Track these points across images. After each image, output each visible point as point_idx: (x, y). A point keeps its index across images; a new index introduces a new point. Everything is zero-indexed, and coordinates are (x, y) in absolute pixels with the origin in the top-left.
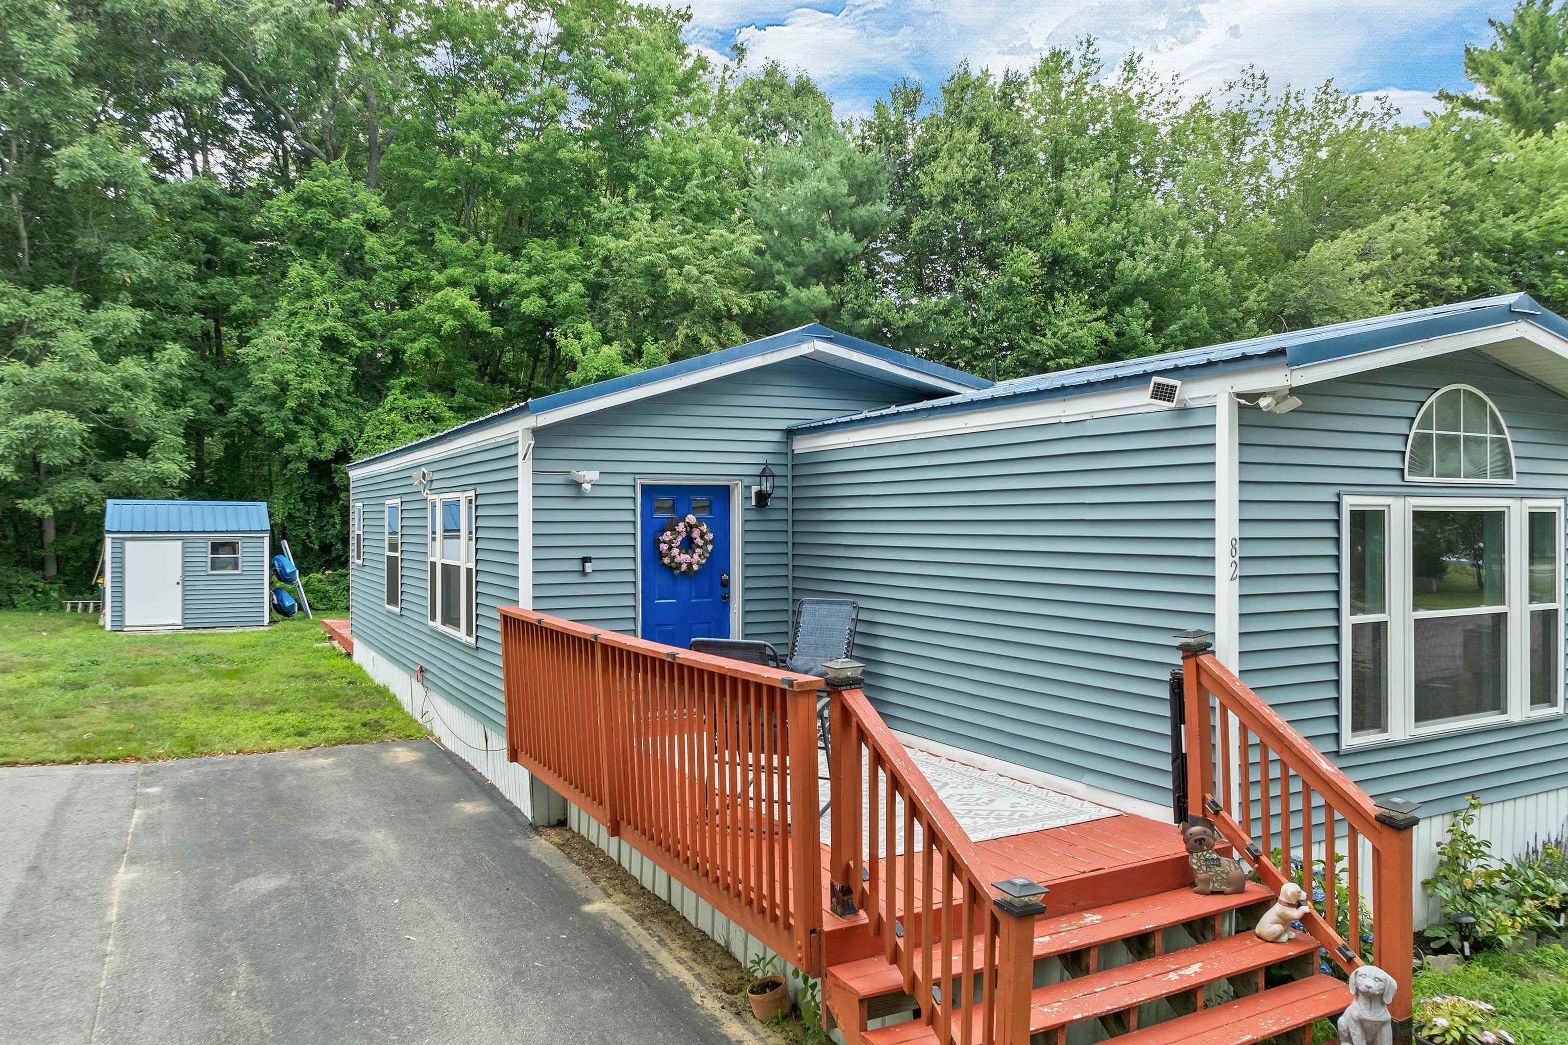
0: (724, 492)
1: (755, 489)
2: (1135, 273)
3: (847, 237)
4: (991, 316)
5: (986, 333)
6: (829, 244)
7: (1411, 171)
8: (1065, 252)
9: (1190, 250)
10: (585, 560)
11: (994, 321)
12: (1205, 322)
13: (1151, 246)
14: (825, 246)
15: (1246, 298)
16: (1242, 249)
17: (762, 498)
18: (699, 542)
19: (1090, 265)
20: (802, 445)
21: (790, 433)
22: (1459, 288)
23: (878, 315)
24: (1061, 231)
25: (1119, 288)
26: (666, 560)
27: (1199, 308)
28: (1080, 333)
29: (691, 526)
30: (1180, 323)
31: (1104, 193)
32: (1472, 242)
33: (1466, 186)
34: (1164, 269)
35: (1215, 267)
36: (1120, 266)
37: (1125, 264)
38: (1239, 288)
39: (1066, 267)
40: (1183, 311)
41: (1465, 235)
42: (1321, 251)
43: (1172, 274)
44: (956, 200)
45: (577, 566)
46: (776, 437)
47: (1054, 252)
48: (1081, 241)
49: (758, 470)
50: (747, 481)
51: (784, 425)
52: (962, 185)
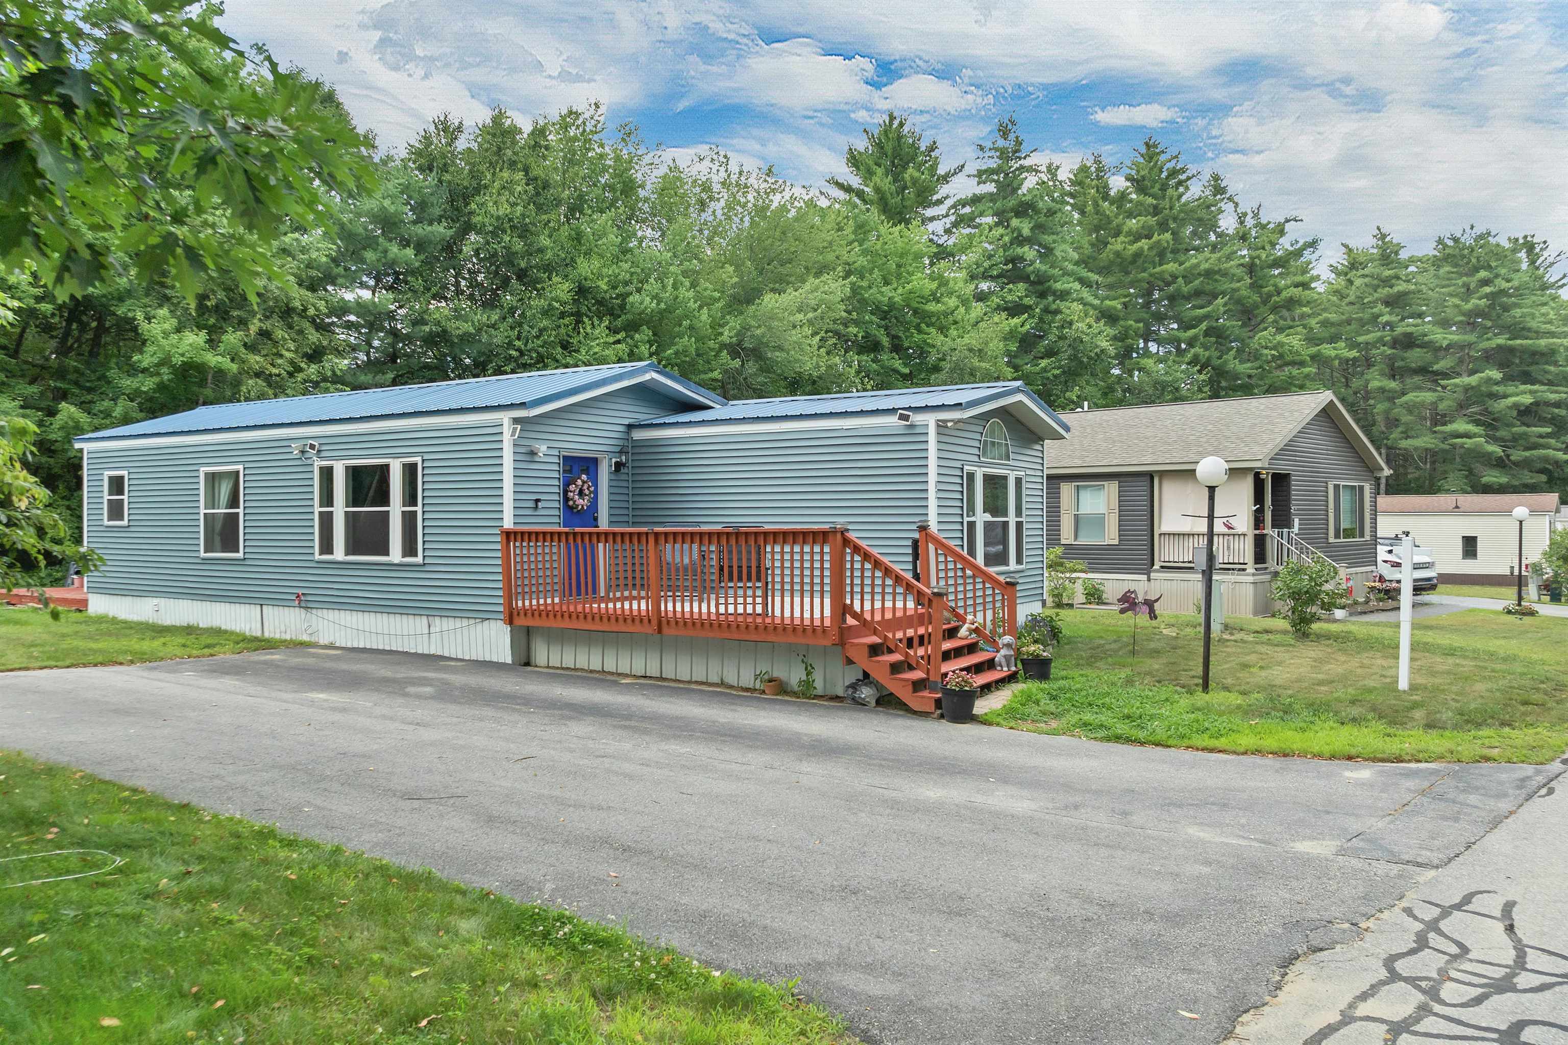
0: (595, 461)
1: (614, 460)
2: (643, 307)
3: (410, 252)
4: (534, 332)
5: (530, 346)
6: (391, 255)
7: (825, 244)
8: (588, 284)
9: (682, 290)
10: (537, 501)
11: (538, 337)
12: (693, 350)
13: (653, 285)
14: (385, 257)
15: (721, 334)
16: (717, 295)
17: (619, 466)
18: (587, 492)
19: (608, 296)
20: (638, 435)
21: (630, 427)
22: (856, 336)
23: (438, 323)
24: (585, 267)
25: (630, 317)
26: (571, 503)
27: (690, 337)
28: (607, 352)
29: (584, 482)
30: (675, 348)
31: (613, 238)
32: (863, 302)
33: (862, 261)
34: (663, 306)
35: (701, 307)
36: (631, 299)
37: (634, 298)
38: (717, 325)
39: (590, 296)
40: (677, 339)
41: (859, 297)
42: (769, 300)
43: (669, 310)
44: (504, 231)
45: (532, 504)
46: (621, 429)
47: (580, 283)
48: (600, 276)
49: (617, 449)
50: (611, 455)
51: (627, 422)
52: (510, 220)
